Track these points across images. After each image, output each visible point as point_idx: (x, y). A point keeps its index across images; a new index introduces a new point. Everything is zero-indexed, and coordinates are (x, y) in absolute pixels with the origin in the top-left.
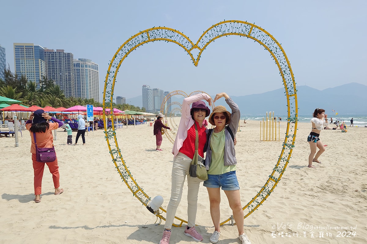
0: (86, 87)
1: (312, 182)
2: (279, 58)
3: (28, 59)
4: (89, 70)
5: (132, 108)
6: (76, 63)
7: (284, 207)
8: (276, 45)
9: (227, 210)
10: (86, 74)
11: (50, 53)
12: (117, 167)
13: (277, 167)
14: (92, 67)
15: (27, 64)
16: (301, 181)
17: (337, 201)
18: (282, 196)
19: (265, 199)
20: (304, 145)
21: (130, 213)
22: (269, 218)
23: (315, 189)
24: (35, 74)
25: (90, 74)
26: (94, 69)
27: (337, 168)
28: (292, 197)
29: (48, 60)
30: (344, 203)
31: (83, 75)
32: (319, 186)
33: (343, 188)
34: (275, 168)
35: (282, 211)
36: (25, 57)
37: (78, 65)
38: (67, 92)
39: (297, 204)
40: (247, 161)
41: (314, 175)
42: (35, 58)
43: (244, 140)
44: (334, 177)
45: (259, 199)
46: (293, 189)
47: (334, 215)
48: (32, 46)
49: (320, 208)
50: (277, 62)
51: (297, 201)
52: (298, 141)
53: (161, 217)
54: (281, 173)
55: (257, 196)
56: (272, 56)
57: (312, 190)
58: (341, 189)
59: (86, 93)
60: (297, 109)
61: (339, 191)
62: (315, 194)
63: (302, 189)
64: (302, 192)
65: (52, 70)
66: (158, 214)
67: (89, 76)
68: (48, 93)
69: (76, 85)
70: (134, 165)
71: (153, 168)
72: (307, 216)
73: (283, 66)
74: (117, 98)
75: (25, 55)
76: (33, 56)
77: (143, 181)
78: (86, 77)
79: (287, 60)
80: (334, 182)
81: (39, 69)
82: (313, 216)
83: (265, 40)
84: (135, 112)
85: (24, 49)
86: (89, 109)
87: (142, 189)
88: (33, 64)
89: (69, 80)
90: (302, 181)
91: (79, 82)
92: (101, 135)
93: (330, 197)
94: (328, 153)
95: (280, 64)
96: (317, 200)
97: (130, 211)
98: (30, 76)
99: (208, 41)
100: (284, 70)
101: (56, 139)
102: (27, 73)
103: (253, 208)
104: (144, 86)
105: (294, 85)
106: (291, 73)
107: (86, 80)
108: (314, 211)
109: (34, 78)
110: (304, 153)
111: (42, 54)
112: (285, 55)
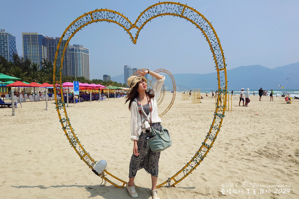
0: (79, 67)
1: (252, 147)
2: (210, 35)
3: (33, 45)
4: (81, 54)
5: (115, 84)
6: (71, 48)
7: (220, 170)
8: (206, 24)
9: (169, 172)
10: (79, 57)
11: (51, 40)
12: (67, 134)
13: (209, 135)
14: (84, 52)
15: (32, 49)
16: (241, 146)
17: (270, 165)
18: (221, 160)
19: (198, 164)
20: (252, 114)
21: (84, 174)
22: (205, 180)
23: (252, 154)
24: (39, 57)
25: (82, 57)
26: (85, 53)
27: (276, 135)
28: (230, 160)
29: (49, 46)
30: (276, 167)
31: (77, 57)
32: (257, 151)
33: (278, 153)
34: (207, 136)
35: (218, 174)
36: (31, 44)
37: (73, 50)
38: (64, 72)
39: (233, 168)
40: (200, 128)
41: (255, 141)
42: (39, 45)
43: (202, 110)
44: (272, 142)
45: (193, 164)
46: (233, 154)
47: (265, 178)
48: (37, 35)
49: (254, 172)
50: (208, 40)
51: (234, 164)
52: (248, 111)
53: (106, 179)
54: (213, 140)
55: (191, 161)
56: (203, 34)
57: (250, 154)
58: (276, 153)
59: (79, 72)
60: (226, 82)
61: (274, 155)
62: (252, 159)
63: (241, 154)
64: (240, 157)
65: (52, 54)
66: (103, 177)
67: (82, 59)
68: (48, 73)
69: (71, 66)
70: (103, 131)
71: (117, 134)
72: (240, 179)
73: (213, 43)
74: (103, 76)
75: (31, 42)
76: (37, 43)
77: (105, 145)
78: (79, 60)
79: (217, 38)
80: (271, 147)
81: (42, 53)
82: (245, 179)
83: (197, 19)
84: (116, 88)
85: (30, 37)
86: (75, 85)
87: (89, 154)
88: (37, 49)
89: (65, 62)
90: (243, 146)
91: (73, 63)
92: (85, 106)
93: (265, 161)
94: (271, 122)
95: (211, 41)
96: (252, 164)
97: (84, 172)
98: (35, 59)
99: (145, 21)
100: (214, 46)
101: (47, 109)
102: (33, 56)
103: (188, 172)
104: (126, 66)
105: (224, 60)
106: (221, 48)
107: (79, 62)
108: (248, 174)
109: (38, 61)
110: (250, 121)
111: (44, 41)
112: (214, 33)
